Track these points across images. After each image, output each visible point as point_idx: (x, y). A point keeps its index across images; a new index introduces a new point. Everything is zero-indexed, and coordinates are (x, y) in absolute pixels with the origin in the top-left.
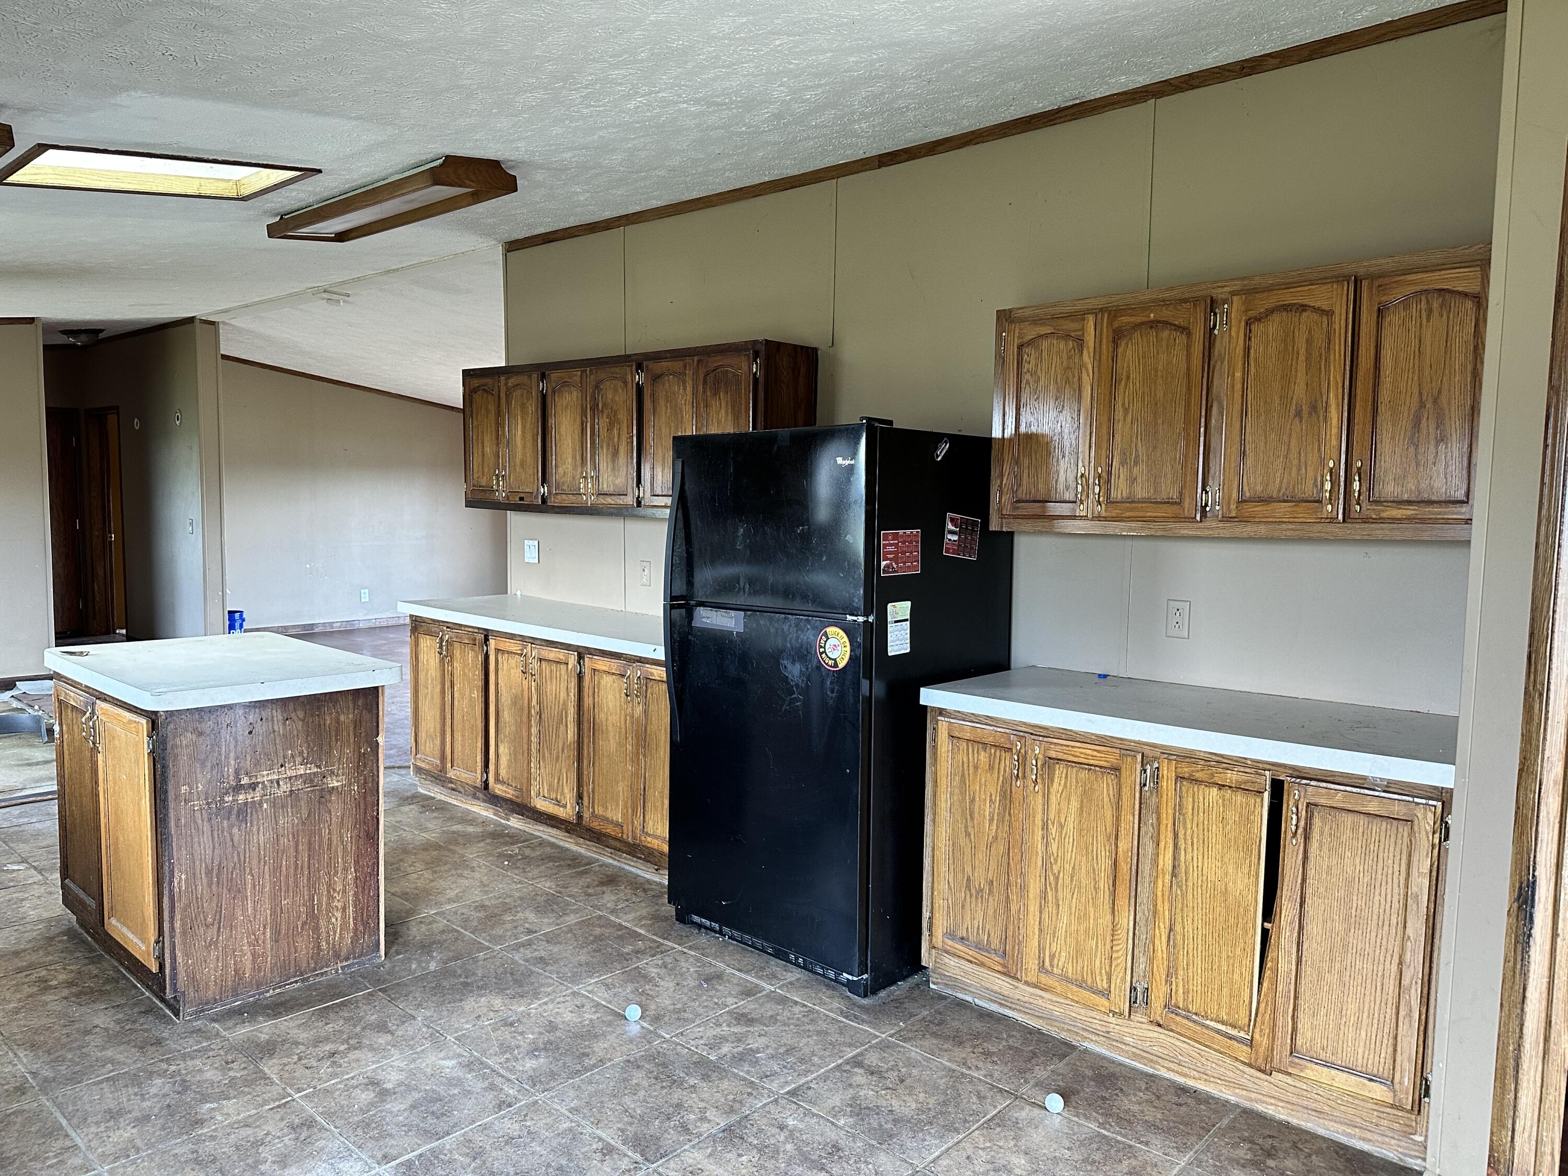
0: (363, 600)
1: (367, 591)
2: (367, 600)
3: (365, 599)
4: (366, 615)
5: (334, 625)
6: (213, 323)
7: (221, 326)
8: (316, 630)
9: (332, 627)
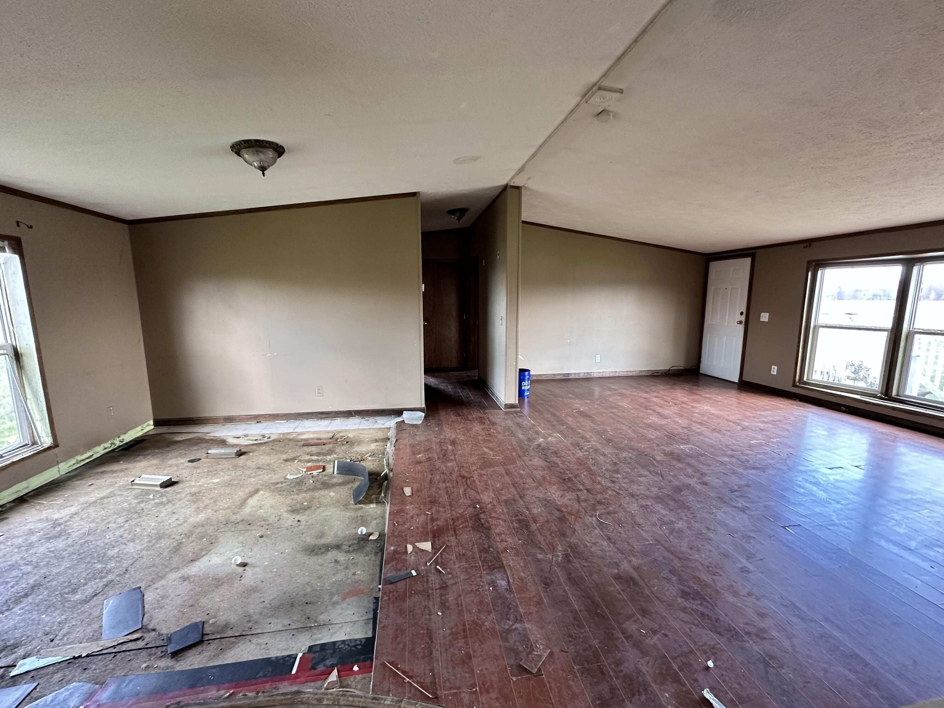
0: (597, 361)
1: (599, 356)
2: (599, 361)
3: (598, 360)
4: (597, 369)
5: (581, 375)
6: (518, 188)
7: (523, 191)
8: (571, 377)
9: (579, 376)
